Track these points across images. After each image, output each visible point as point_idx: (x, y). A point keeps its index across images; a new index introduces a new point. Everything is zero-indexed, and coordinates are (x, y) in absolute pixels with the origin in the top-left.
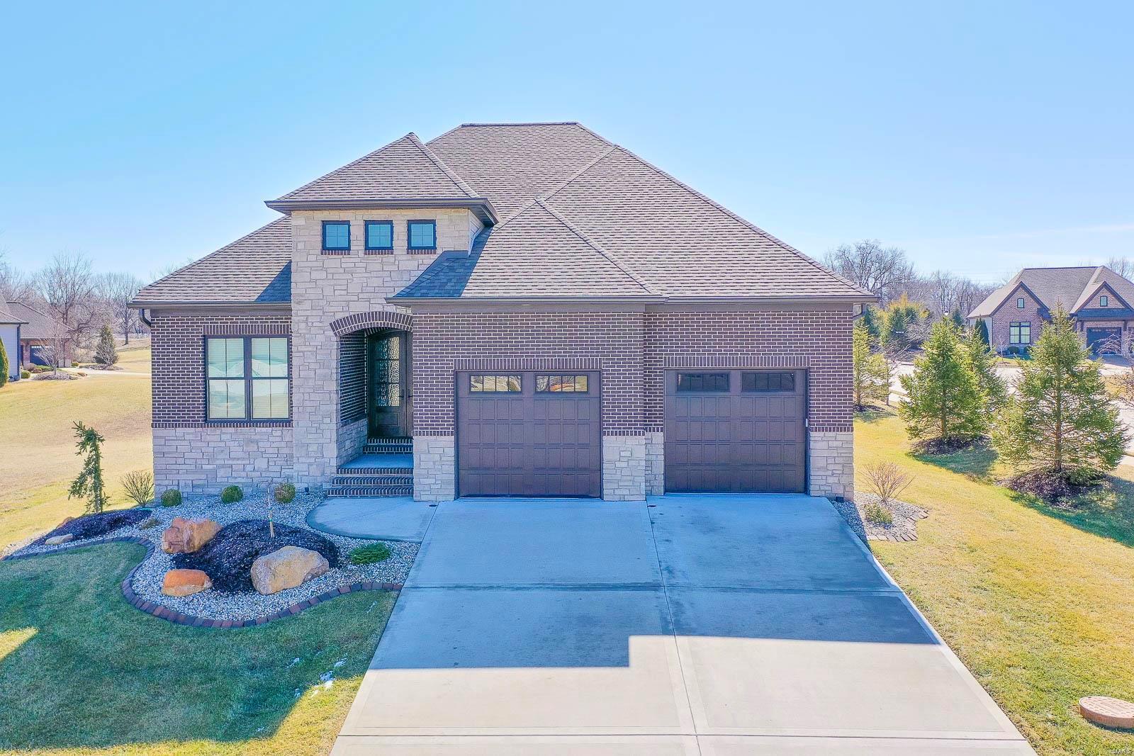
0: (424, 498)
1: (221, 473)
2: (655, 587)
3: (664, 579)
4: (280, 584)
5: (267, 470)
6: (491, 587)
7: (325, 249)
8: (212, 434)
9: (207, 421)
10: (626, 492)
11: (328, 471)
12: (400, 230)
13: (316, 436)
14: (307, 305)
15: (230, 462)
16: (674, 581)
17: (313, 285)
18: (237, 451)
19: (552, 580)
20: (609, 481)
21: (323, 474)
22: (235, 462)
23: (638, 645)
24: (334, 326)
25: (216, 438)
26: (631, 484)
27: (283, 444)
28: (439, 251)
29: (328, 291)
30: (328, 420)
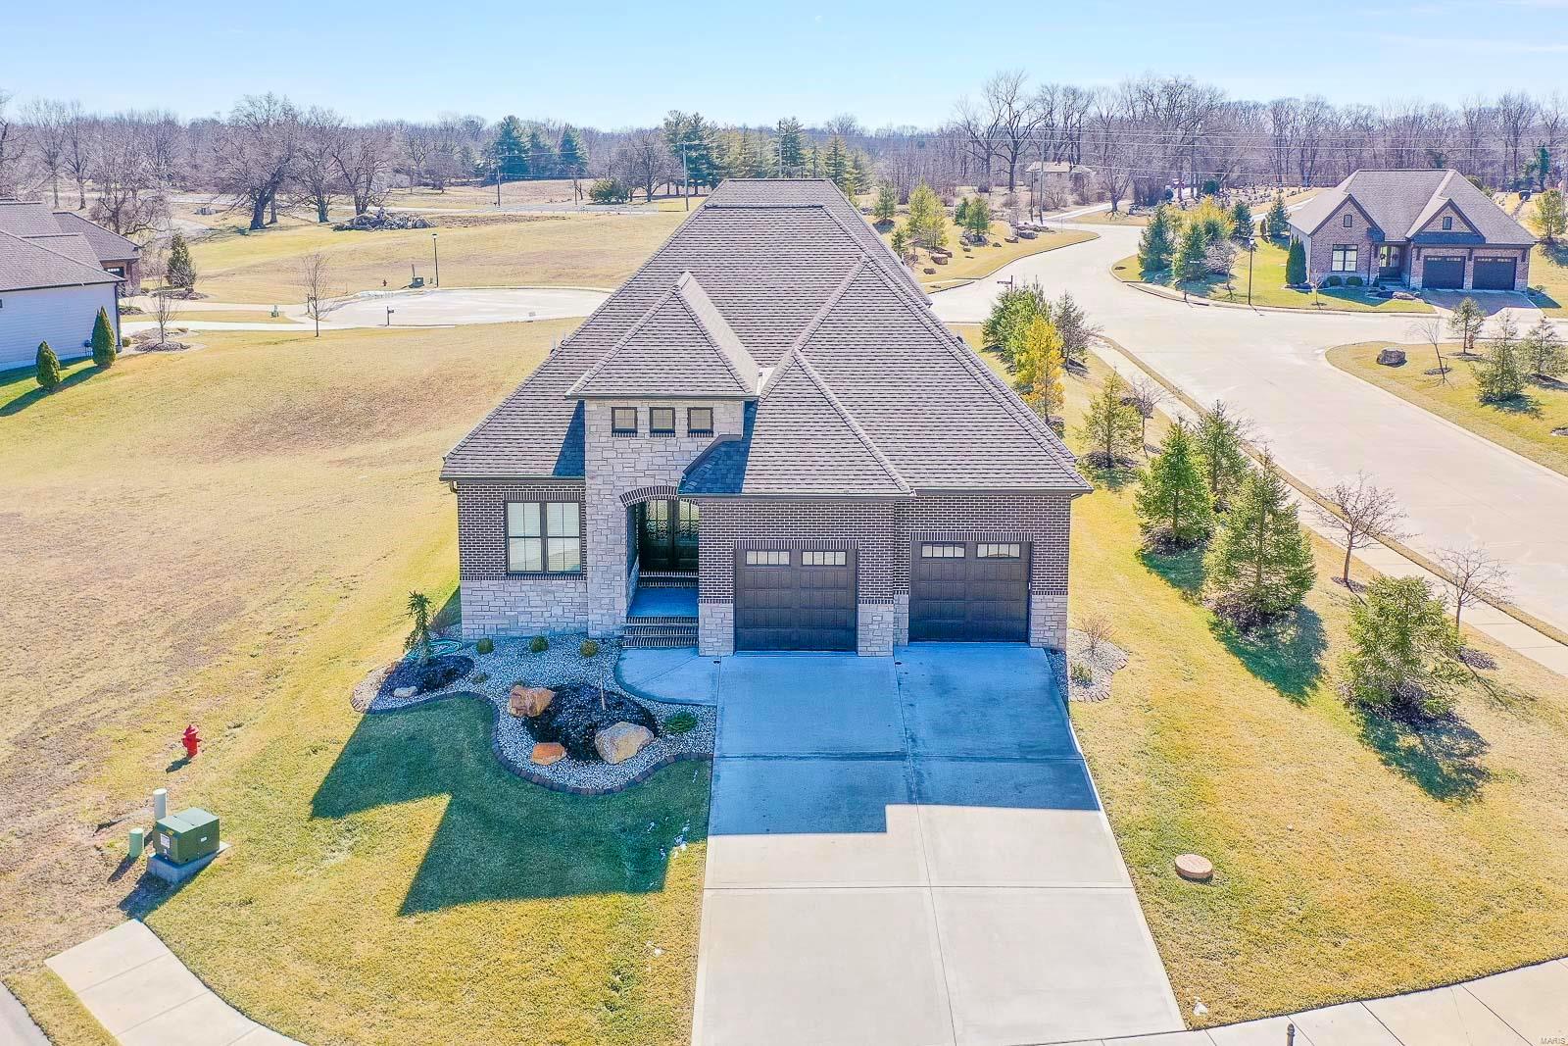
0: (707, 654)
1: (522, 618)
2: (901, 756)
3: (908, 747)
4: (621, 756)
5: (563, 616)
6: (781, 757)
7: (614, 431)
8: (514, 586)
9: (511, 575)
10: (877, 649)
11: (618, 621)
12: (681, 415)
13: (607, 591)
14: (599, 480)
15: (530, 609)
16: (916, 750)
17: (605, 463)
18: (536, 601)
19: (825, 749)
20: (862, 640)
21: (614, 623)
22: (534, 609)
23: (894, 813)
24: (623, 498)
25: (517, 589)
26: (881, 642)
27: (577, 595)
28: (716, 435)
29: (619, 468)
30: (618, 578)
